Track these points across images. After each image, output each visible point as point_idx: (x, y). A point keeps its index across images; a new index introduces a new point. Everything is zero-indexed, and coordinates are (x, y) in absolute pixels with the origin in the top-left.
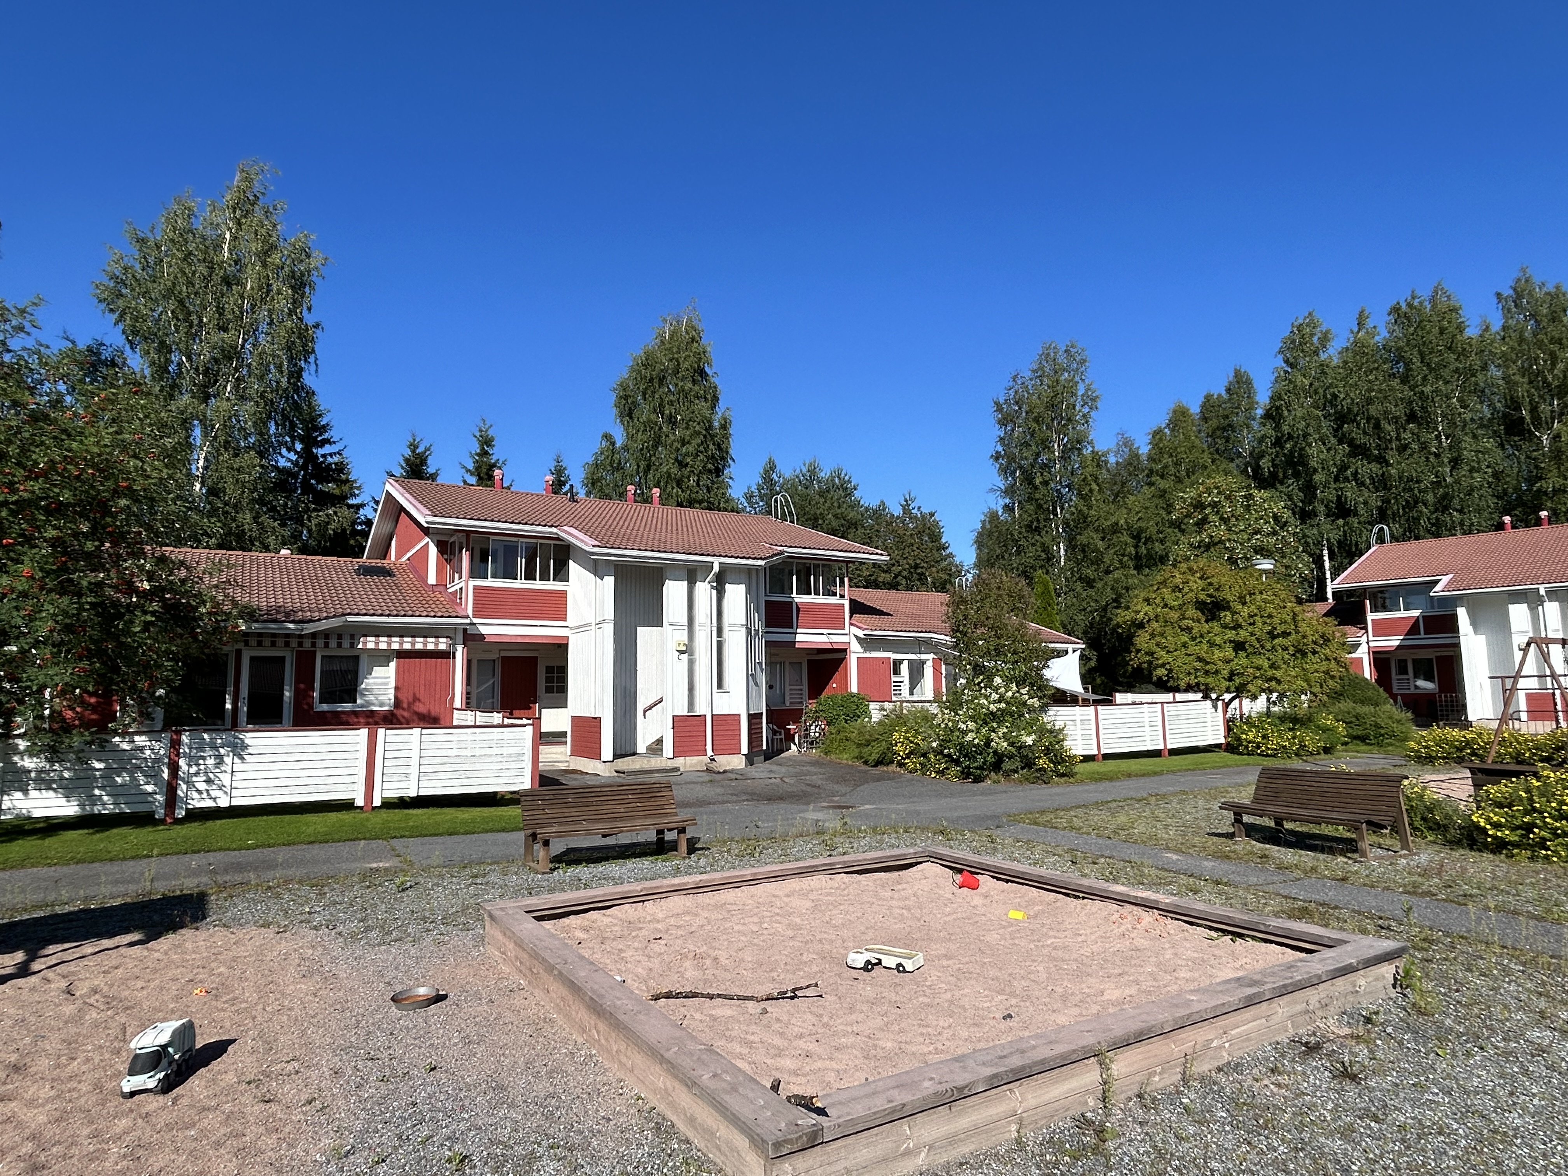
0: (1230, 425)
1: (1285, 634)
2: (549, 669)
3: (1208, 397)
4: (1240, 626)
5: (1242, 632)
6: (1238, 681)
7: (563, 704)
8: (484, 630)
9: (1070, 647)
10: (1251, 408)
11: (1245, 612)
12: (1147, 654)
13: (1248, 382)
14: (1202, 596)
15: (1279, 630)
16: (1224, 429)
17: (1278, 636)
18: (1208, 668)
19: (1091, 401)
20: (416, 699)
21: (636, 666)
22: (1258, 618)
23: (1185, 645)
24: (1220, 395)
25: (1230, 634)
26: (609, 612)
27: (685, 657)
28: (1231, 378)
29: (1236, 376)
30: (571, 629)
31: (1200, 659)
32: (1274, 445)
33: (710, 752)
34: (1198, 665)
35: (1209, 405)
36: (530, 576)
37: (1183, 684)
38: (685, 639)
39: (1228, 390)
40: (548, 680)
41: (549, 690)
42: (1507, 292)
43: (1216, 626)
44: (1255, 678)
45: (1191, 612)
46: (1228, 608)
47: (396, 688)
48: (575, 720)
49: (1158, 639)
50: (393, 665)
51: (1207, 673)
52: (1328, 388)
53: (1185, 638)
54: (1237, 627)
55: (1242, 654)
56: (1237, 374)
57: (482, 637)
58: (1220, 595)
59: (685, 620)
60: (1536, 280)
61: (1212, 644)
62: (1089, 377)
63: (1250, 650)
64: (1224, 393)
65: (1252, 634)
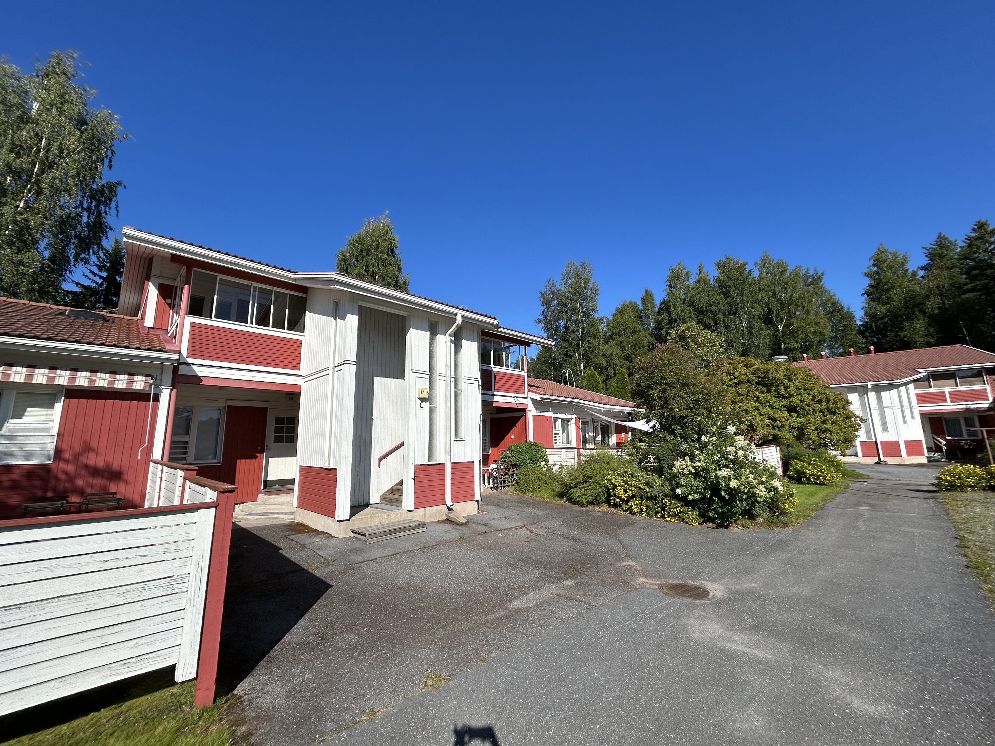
2: (279, 420)
5: (794, 400)
7: (292, 453)
8: (200, 372)
10: (653, 307)
11: (793, 386)
13: (652, 295)
14: (753, 378)
20: (88, 449)
21: (372, 415)
26: (352, 354)
27: (426, 405)
30: (304, 377)
33: (449, 502)
36: (263, 321)
38: (427, 386)
40: (278, 430)
41: (278, 440)
47: (60, 435)
48: (305, 470)
50: (59, 406)
55: (794, 415)
57: (198, 379)
58: (771, 376)
59: (428, 370)
61: (773, 408)
63: (800, 412)
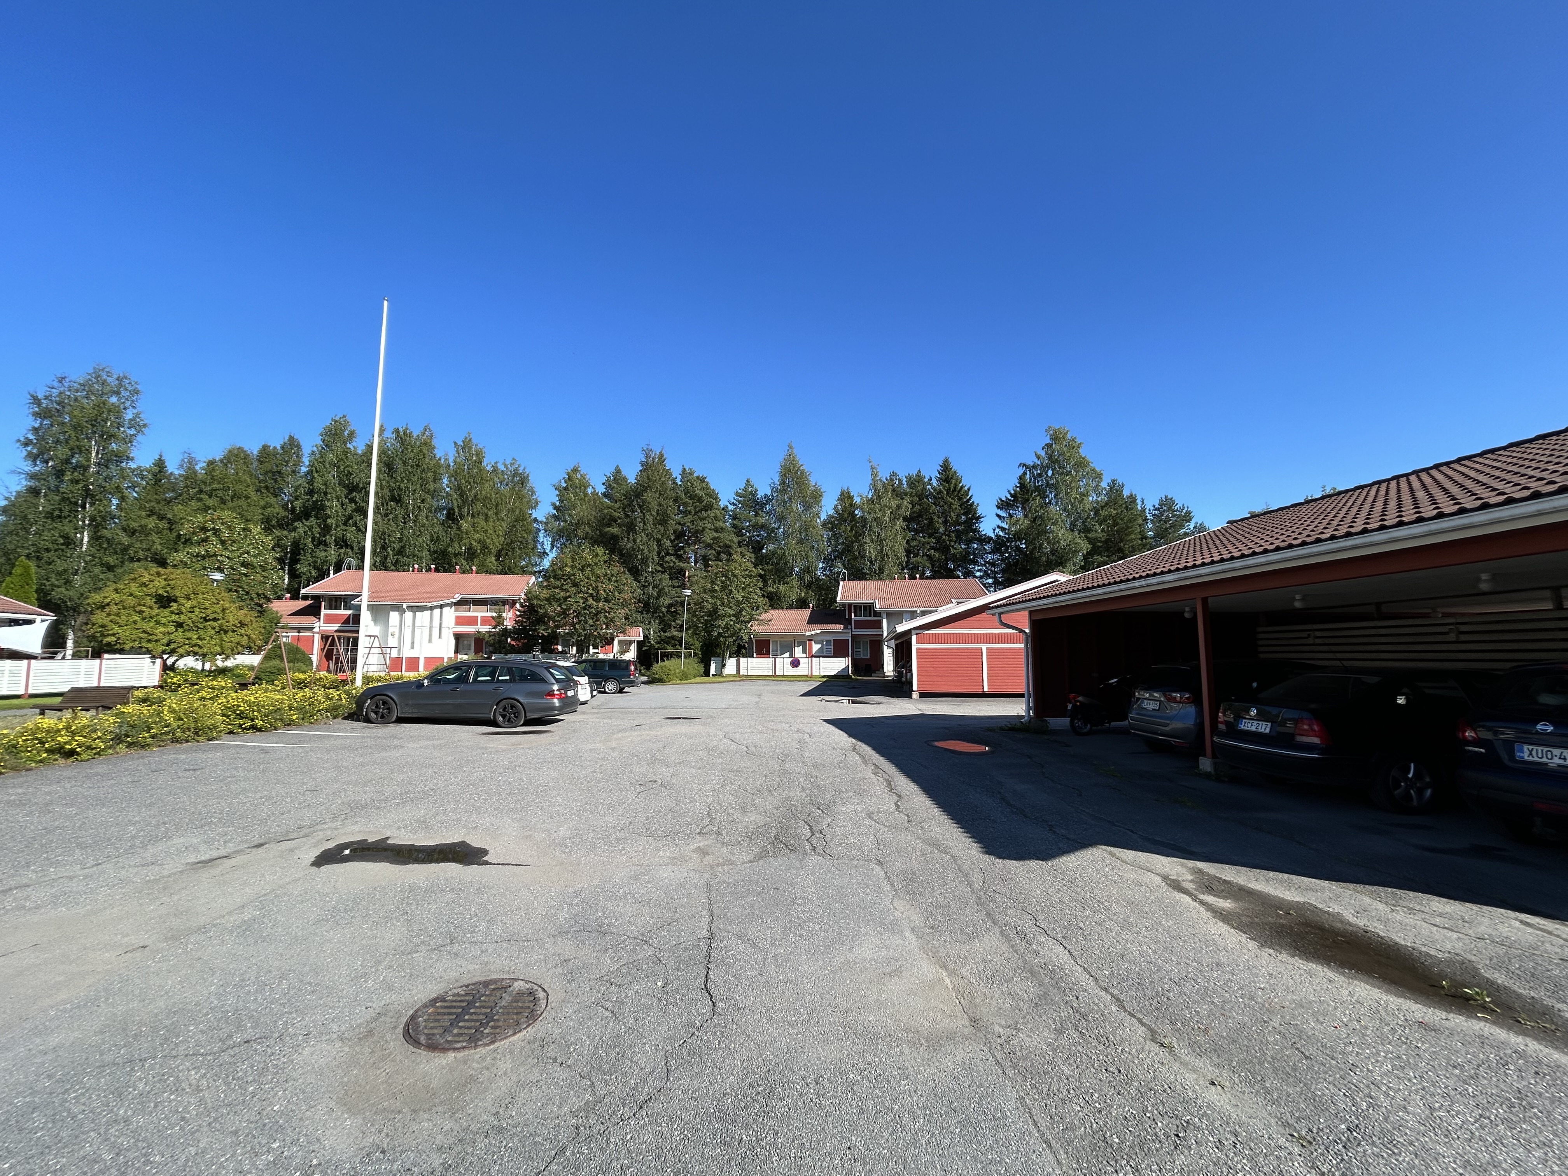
0: (279, 472)
1: (215, 620)
3: (265, 447)
4: (182, 613)
5: (182, 617)
6: (172, 646)
9: (38, 619)
10: (297, 463)
11: (189, 604)
12: (102, 626)
13: (299, 447)
14: (161, 592)
15: (211, 617)
16: (274, 473)
17: (210, 620)
18: (150, 637)
19: (138, 425)
22: (197, 609)
23: (135, 622)
24: (275, 448)
25: (174, 617)
28: (286, 440)
29: (289, 440)
31: (144, 632)
32: (306, 494)
34: (143, 635)
35: (265, 453)
37: (127, 647)
39: (282, 448)
42: (460, 443)
43: (166, 612)
44: (184, 644)
45: (149, 601)
46: (175, 601)
49: (112, 617)
51: (149, 641)
52: (348, 466)
53: (137, 618)
54: (180, 613)
55: (180, 630)
56: (291, 438)
58: (173, 593)
60: (474, 441)
61: (158, 623)
62: (141, 406)
63: (187, 628)
64: (279, 448)
65: (190, 618)
